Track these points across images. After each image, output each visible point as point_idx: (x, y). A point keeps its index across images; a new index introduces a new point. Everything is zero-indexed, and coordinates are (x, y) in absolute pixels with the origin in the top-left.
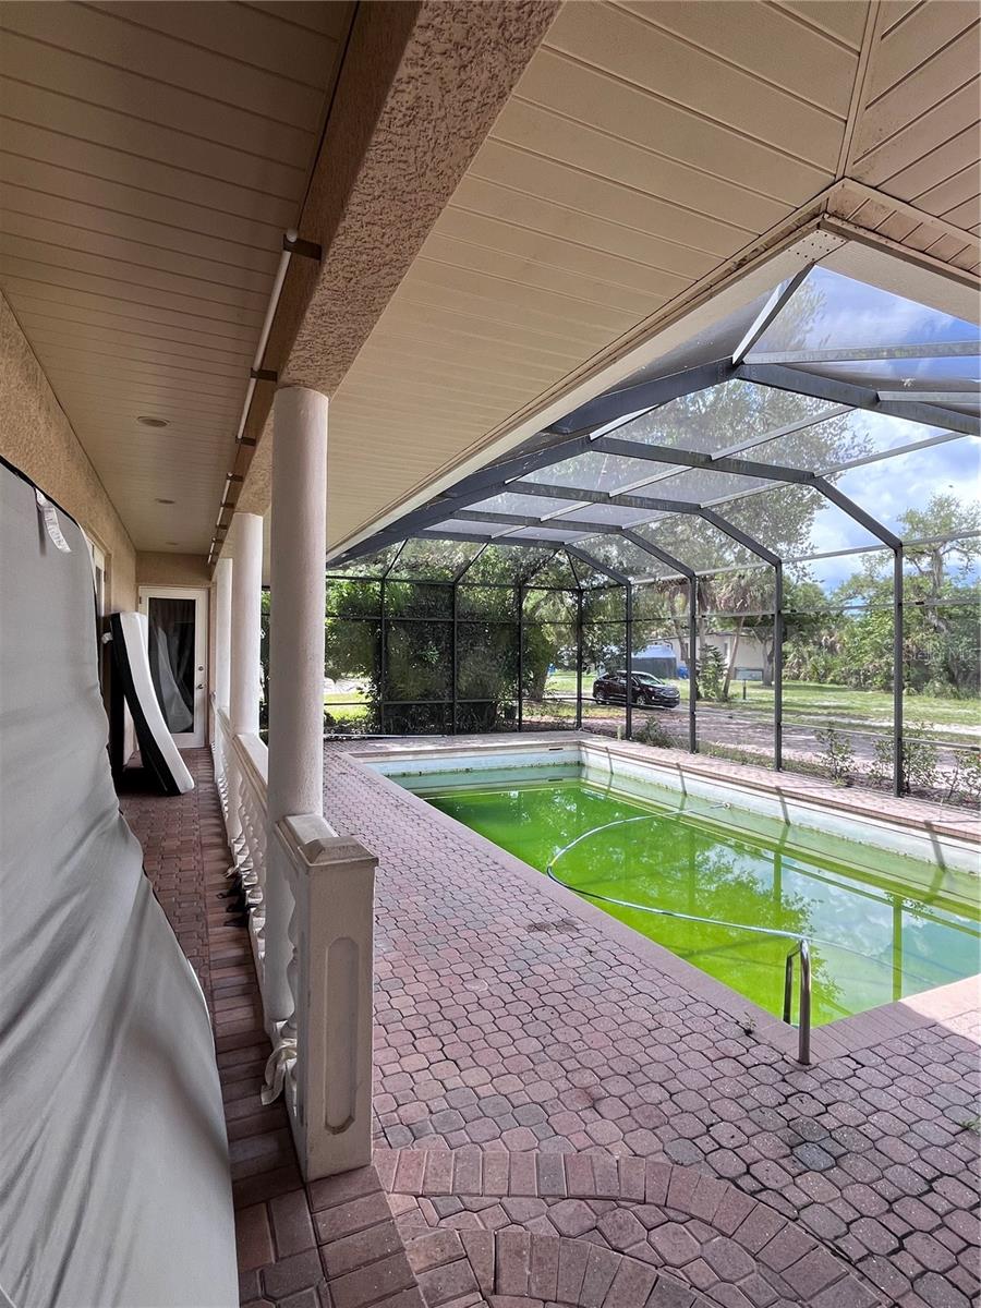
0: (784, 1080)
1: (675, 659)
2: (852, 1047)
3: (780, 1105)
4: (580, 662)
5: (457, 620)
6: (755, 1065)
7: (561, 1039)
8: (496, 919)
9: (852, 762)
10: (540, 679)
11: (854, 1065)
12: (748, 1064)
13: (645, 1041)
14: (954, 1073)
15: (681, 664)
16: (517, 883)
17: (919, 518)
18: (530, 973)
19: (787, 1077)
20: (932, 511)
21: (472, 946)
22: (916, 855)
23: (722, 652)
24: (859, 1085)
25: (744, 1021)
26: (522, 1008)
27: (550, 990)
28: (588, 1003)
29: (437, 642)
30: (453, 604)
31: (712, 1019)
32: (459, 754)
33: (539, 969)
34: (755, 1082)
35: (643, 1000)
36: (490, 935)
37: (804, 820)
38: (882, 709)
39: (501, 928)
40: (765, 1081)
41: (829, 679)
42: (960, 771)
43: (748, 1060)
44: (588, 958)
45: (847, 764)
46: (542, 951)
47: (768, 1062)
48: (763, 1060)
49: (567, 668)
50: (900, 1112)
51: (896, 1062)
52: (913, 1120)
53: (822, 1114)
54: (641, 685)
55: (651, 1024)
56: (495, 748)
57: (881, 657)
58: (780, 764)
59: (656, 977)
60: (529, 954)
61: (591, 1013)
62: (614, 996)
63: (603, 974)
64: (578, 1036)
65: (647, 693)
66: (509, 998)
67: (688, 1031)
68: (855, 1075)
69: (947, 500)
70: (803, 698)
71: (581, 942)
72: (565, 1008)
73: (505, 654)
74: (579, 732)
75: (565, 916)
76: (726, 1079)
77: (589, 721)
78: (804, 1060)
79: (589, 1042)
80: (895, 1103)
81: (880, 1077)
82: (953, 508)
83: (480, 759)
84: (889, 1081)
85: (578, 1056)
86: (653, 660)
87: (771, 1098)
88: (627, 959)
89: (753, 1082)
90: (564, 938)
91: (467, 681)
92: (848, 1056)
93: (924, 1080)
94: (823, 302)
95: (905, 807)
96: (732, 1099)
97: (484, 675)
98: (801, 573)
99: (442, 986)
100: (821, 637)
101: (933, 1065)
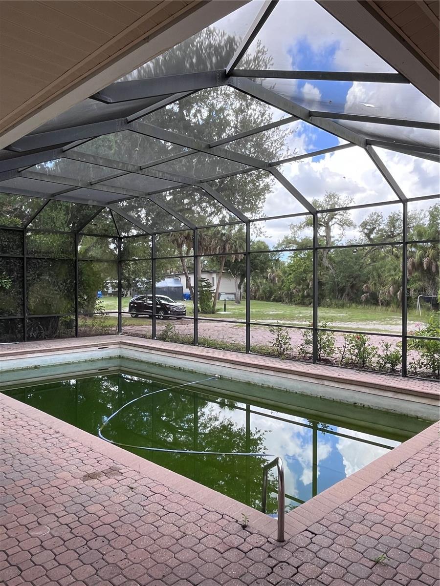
0: (270, 556)
1: (182, 287)
2: (308, 523)
3: (269, 574)
4: (120, 290)
5: (26, 256)
6: (251, 550)
7: (110, 560)
8: (57, 475)
9: (290, 345)
10: (92, 299)
11: (310, 535)
12: (246, 550)
13: (174, 549)
14: (366, 528)
15: (186, 291)
16: (74, 445)
17: (320, 205)
18: (85, 513)
19: (271, 554)
20: (326, 201)
21: (37, 499)
22: (327, 397)
23: (211, 282)
24: (315, 548)
25: (241, 520)
26: (79, 542)
27: (102, 524)
28: (131, 528)
29: (10, 272)
30: (23, 243)
31: (220, 522)
32: (29, 356)
33: (91, 509)
34: (251, 562)
35: (172, 518)
36: (52, 489)
37: (265, 382)
38: (301, 315)
39: (60, 482)
40: (258, 560)
41: (272, 299)
42: (347, 346)
43: (246, 547)
44: (131, 493)
45: (287, 346)
46: (95, 494)
47: (258, 545)
48: (255, 545)
49: (111, 295)
50: (340, 561)
51: (334, 527)
52: (348, 564)
53: (295, 574)
54: (161, 304)
55: (178, 535)
56: (58, 350)
57: (300, 285)
58: (248, 349)
59: (180, 499)
60: (84, 498)
61: (133, 535)
62: (150, 519)
63: (142, 504)
64: (123, 555)
65: (165, 308)
66: (68, 536)
67: (204, 534)
68: (312, 542)
69: (333, 195)
70: (258, 310)
71: (125, 482)
72: (113, 535)
73: (65, 282)
74: (120, 335)
75: (112, 465)
76: (232, 565)
77: (128, 328)
78: (281, 539)
79: (132, 559)
80: (336, 555)
81: (326, 540)
82: (336, 200)
83: (46, 358)
84: (331, 542)
85: (124, 572)
86: (168, 288)
87: (262, 571)
88: (159, 489)
89: (250, 562)
90: (111, 481)
91: (34, 302)
92: (306, 530)
93: (351, 536)
94: (271, 63)
95: (319, 369)
96: (237, 578)
97: (48, 297)
98: (259, 231)
99: (10, 537)
100: (267, 273)
101: (354, 525)
